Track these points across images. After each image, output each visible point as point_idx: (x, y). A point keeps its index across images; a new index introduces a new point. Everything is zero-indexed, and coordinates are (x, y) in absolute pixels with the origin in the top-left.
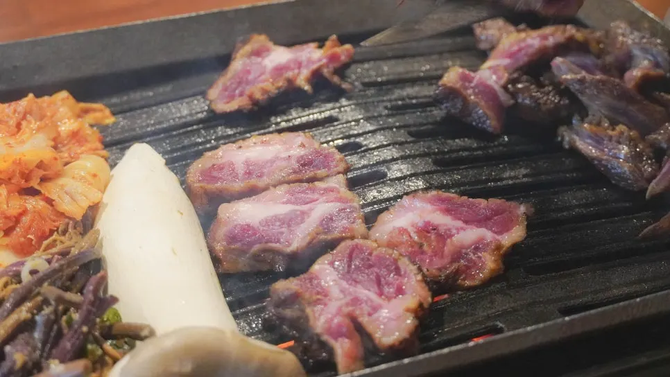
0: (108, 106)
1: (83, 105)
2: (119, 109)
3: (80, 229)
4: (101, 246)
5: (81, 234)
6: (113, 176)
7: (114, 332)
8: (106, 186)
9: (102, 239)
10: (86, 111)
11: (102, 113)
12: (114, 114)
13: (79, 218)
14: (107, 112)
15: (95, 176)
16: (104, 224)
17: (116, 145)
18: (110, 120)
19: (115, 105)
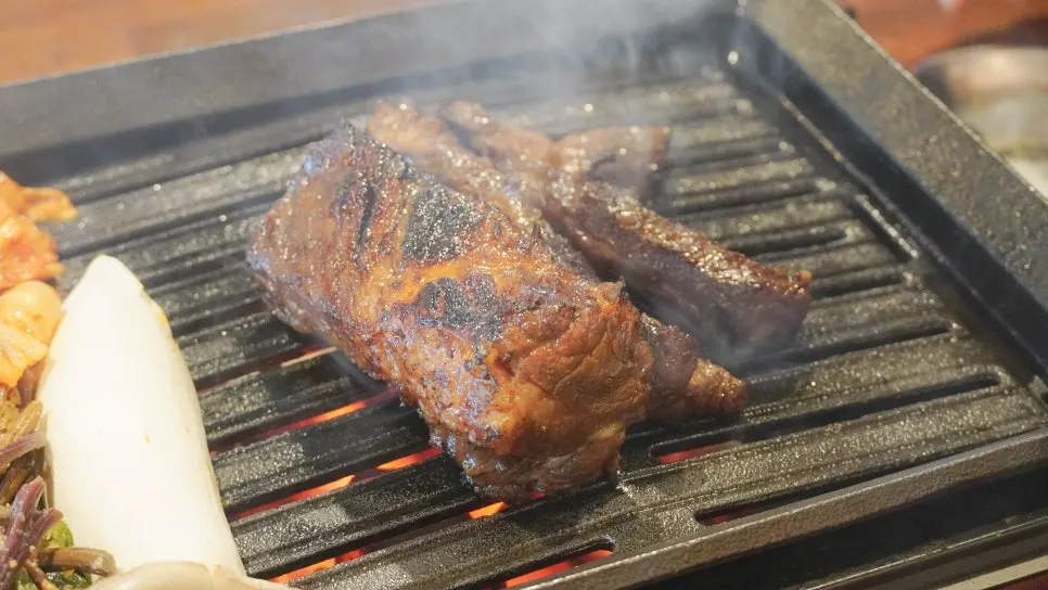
0: (67, 192)
1: (29, 191)
2: (83, 194)
3: (17, 399)
4: (44, 429)
5: (17, 406)
6: (65, 312)
7: (57, 561)
8: (55, 330)
9: (46, 416)
10: (33, 201)
11: (54, 202)
12: (76, 203)
13: (13, 384)
14: (65, 201)
15: (37, 317)
16: (49, 395)
17: (77, 254)
18: (69, 213)
19: (75, 190)
